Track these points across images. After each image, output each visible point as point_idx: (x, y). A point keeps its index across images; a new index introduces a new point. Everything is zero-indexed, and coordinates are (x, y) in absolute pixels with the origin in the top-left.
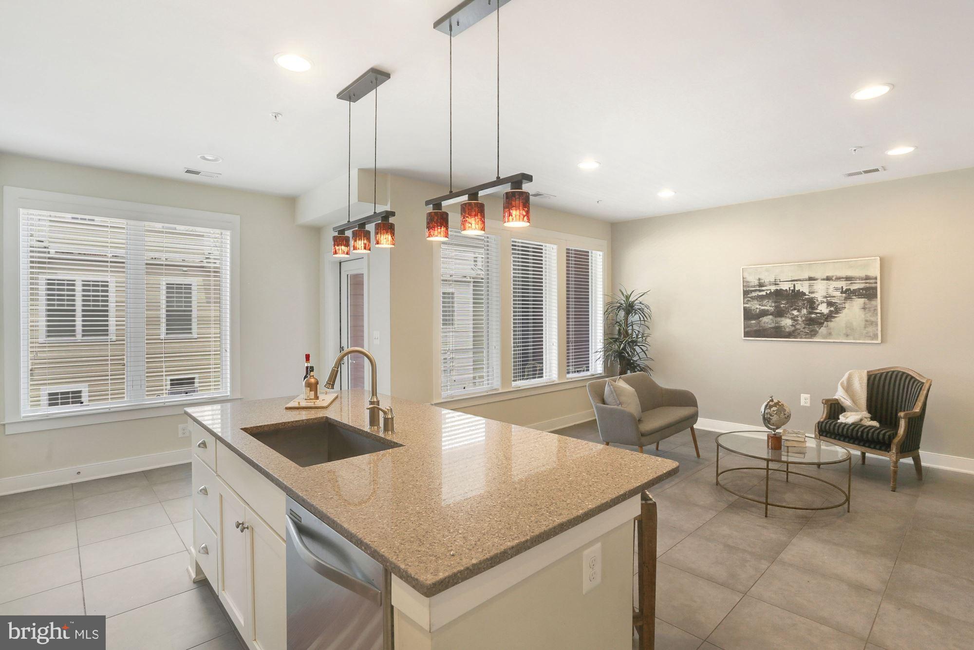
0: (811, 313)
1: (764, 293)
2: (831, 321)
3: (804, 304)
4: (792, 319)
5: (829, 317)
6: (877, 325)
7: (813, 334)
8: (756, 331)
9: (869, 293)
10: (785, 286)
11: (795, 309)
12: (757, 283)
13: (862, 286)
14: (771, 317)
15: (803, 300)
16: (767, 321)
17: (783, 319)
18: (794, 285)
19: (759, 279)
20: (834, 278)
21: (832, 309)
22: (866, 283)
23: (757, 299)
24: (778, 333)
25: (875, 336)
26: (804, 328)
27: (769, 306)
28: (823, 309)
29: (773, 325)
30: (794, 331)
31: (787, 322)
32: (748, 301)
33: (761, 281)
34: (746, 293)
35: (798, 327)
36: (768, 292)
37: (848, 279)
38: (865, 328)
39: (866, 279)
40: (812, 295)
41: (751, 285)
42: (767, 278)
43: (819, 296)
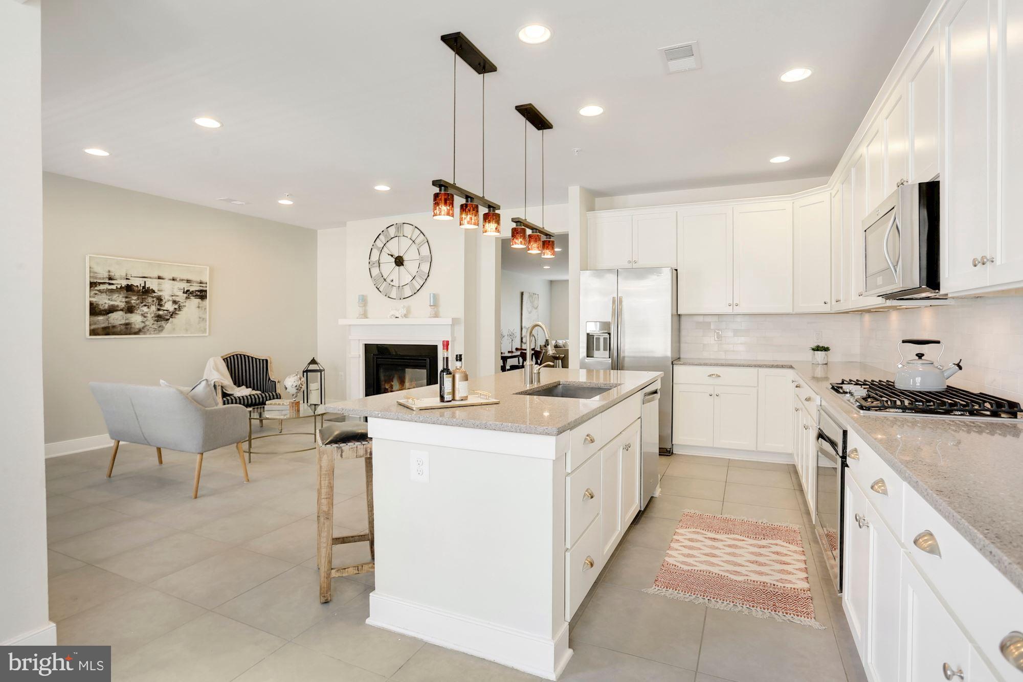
0: (159, 310)
1: (114, 287)
2: (175, 317)
3: (153, 301)
4: (142, 315)
5: (173, 314)
6: (206, 321)
7: (161, 329)
8: (105, 328)
9: (202, 295)
10: (137, 282)
11: (145, 306)
12: (106, 275)
13: (198, 288)
14: (121, 313)
15: (153, 297)
16: (117, 318)
17: (132, 315)
18: (145, 282)
19: (109, 272)
20: (178, 280)
21: (176, 306)
22: (200, 286)
23: (106, 292)
24: (128, 330)
25: (205, 331)
26: (153, 324)
27: (119, 300)
28: (169, 306)
29: (123, 322)
30: (143, 328)
31: (136, 319)
32: (96, 294)
33: (111, 274)
34: (93, 285)
35: (147, 323)
36: (119, 286)
37: (188, 281)
38: (199, 323)
39: (201, 283)
40: (160, 293)
41: (99, 277)
42: (118, 272)
43: (166, 295)
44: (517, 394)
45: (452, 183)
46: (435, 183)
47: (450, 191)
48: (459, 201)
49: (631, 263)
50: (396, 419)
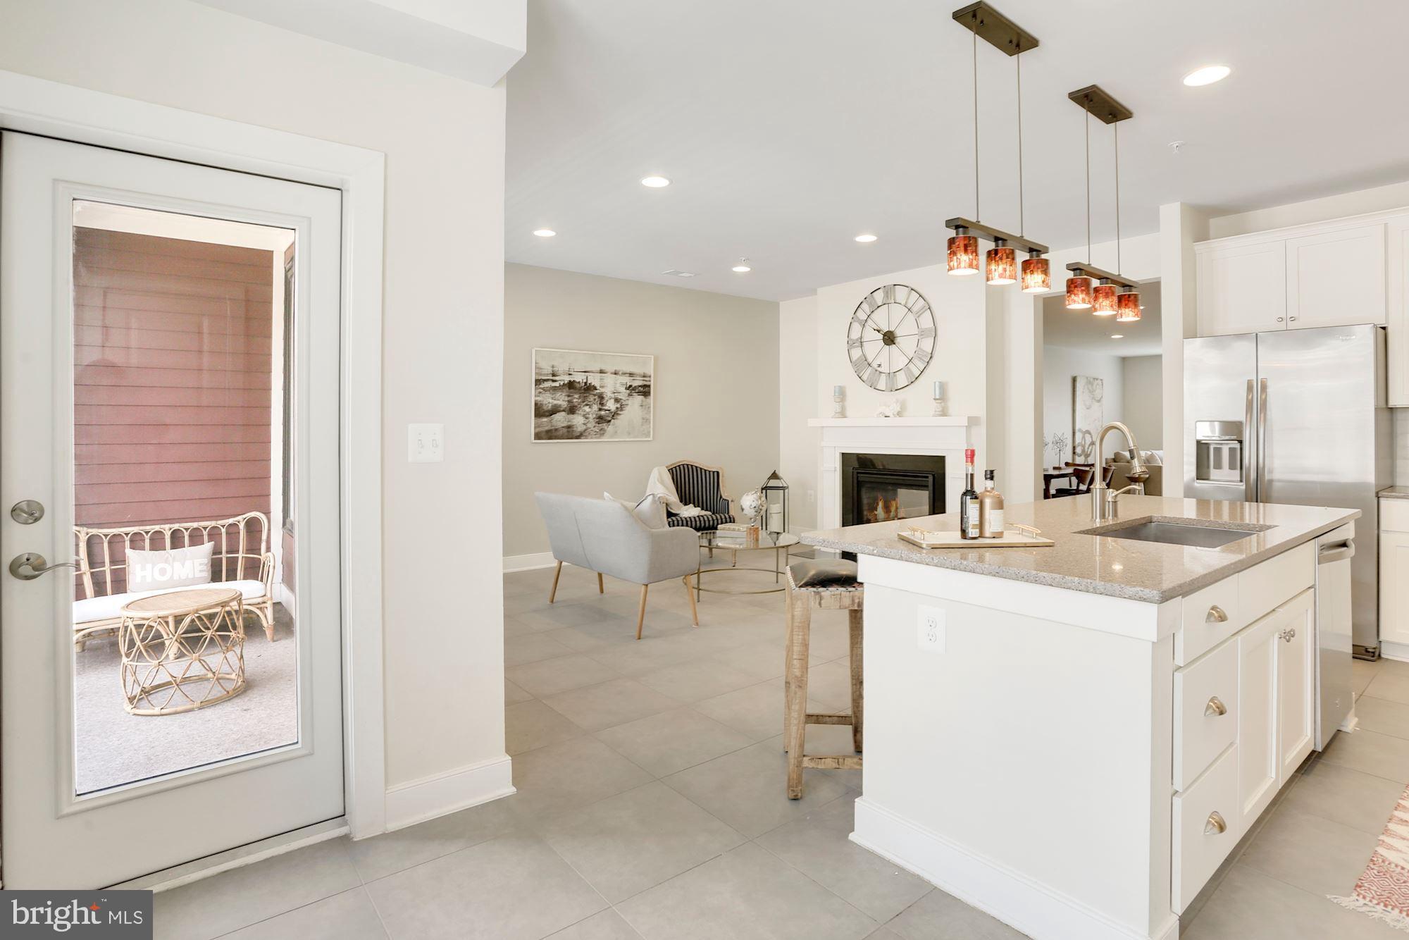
0: (600, 410)
1: (557, 384)
2: (617, 419)
3: (595, 399)
4: (584, 416)
5: (615, 415)
6: (650, 422)
7: (602, 432)
8: (548, 432)
9: (645, 391)
10: (579, 378)
11: (587, 405)
12: (550, 371)
13: (641, 383)
14: (563, 413)
15: (595, 395)
16: (560, 419)
17: (575, 416)
18: (587, 377)
19: (553, 367)
20: (620, 373)
21: (618, 405)
22: (643, 380)
23: (549, 391)
24: (570, 433)
25: (648, 435)
26: (595, 427)
27: (561, 400)
28: (611, 405)
29: (565, 424)
30: (586, 430)
31: (578, 421)
32: (540, 393)
33: (554, 369)
34: (538, 382)
35: (589, 425)
36: (562, 384)
37: (631, 375)
38: (642, 425)
39: (644, 377)
40: (602, 390)
41: (543, 373)
42: (562, 367)
43: (608, 392)
44: (1080, 532)
45: (974, 220)
46: (949, 224)
47: (972, 233)
48: (985, 245)
49: (1284, 322)
50: (899, 559)
